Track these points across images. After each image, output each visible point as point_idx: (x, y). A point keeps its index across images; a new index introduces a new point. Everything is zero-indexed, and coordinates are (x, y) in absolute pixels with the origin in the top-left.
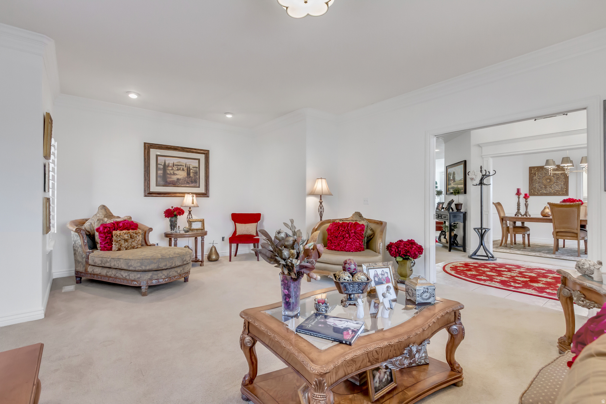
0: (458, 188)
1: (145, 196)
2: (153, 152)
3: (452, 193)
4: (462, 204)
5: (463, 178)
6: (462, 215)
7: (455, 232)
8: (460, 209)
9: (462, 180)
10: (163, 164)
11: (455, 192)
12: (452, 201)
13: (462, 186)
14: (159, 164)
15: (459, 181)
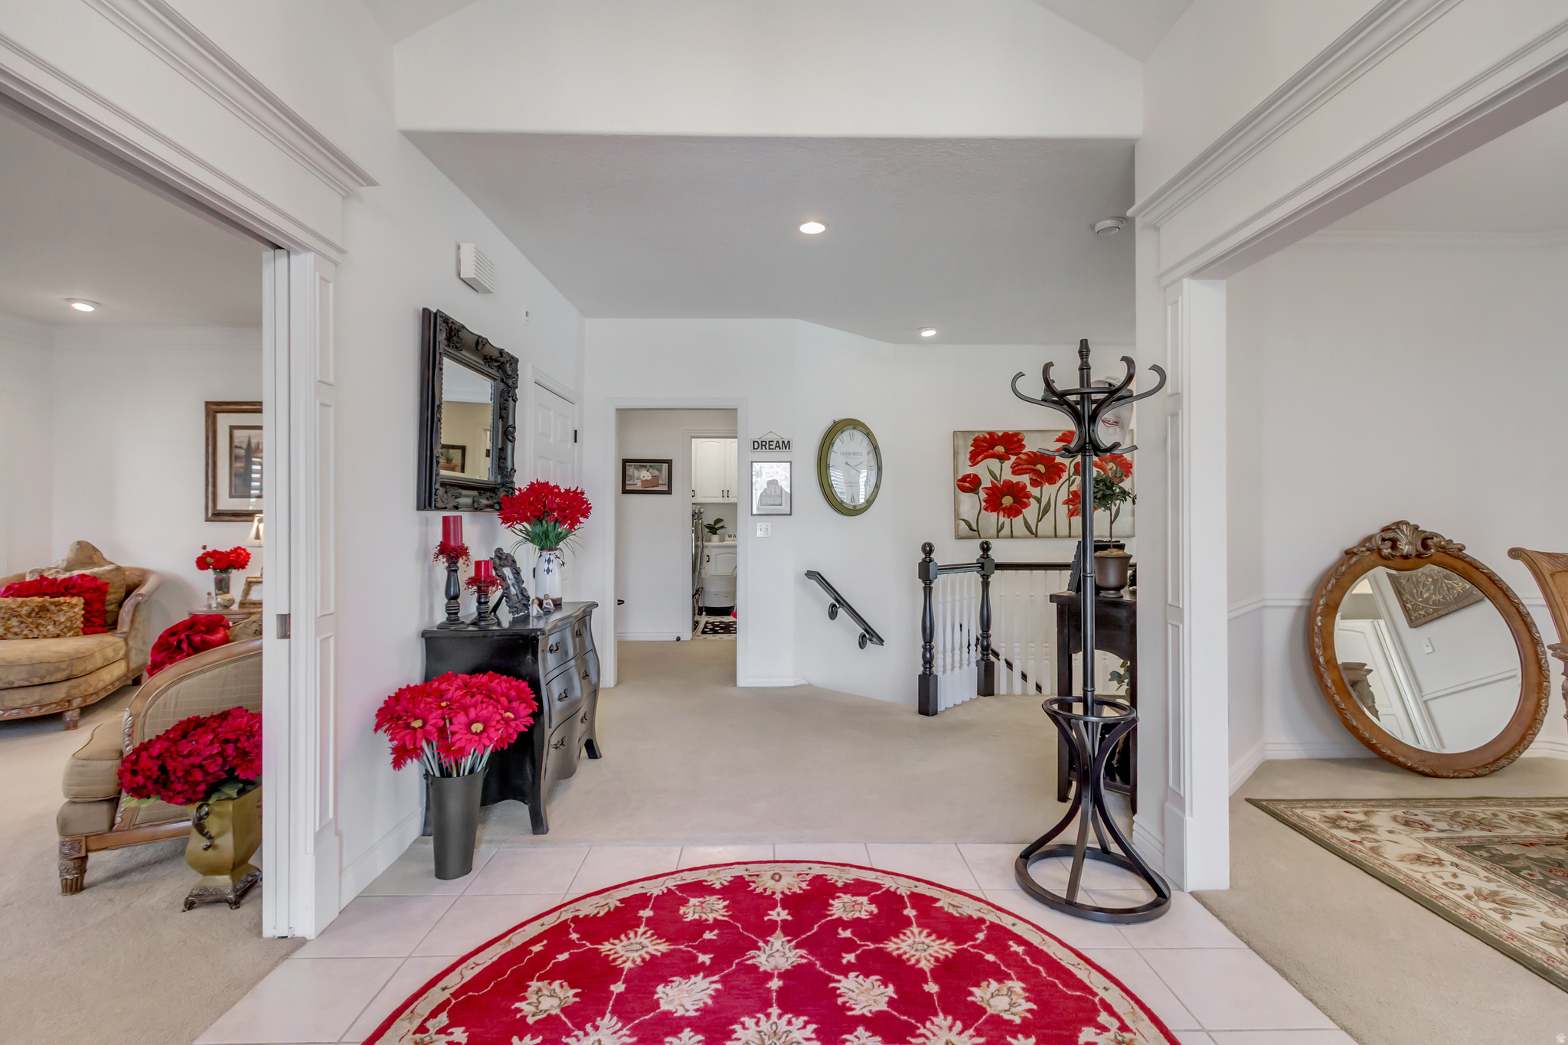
1: (207, 520)
2: (224, 421)
10: (245, 446)
14: (237, 447)
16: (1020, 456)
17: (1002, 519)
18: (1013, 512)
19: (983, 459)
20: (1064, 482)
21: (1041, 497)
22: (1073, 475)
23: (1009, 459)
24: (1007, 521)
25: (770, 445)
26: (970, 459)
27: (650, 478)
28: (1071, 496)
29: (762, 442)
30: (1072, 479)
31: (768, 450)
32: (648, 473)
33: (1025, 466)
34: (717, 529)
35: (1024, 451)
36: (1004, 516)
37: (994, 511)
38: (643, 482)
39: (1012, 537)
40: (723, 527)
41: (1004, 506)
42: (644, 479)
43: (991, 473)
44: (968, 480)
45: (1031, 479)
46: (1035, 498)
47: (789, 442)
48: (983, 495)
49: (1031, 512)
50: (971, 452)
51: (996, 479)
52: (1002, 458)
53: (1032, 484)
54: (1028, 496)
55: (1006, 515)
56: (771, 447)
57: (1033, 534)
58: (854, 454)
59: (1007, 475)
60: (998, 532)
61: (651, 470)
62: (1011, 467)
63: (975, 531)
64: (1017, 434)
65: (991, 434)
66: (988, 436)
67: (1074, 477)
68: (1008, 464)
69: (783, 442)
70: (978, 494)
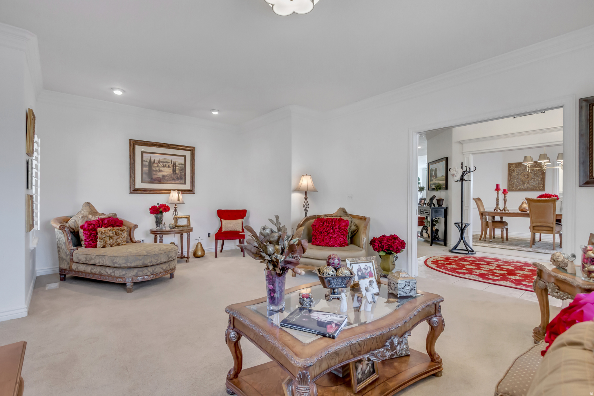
0: (440, 184)
1: (130, 193)
2: (139, 149)
3: (434, 189)
4: (443, 200)
5: (444, 174)
6: (443, 210)
7: (436, 227)
8: (441, 204)
9: (444, 177)
10: (148, 161)
12: (434, 197)
13: (444, 182)
14: (145, 161)
15: (441, 177)
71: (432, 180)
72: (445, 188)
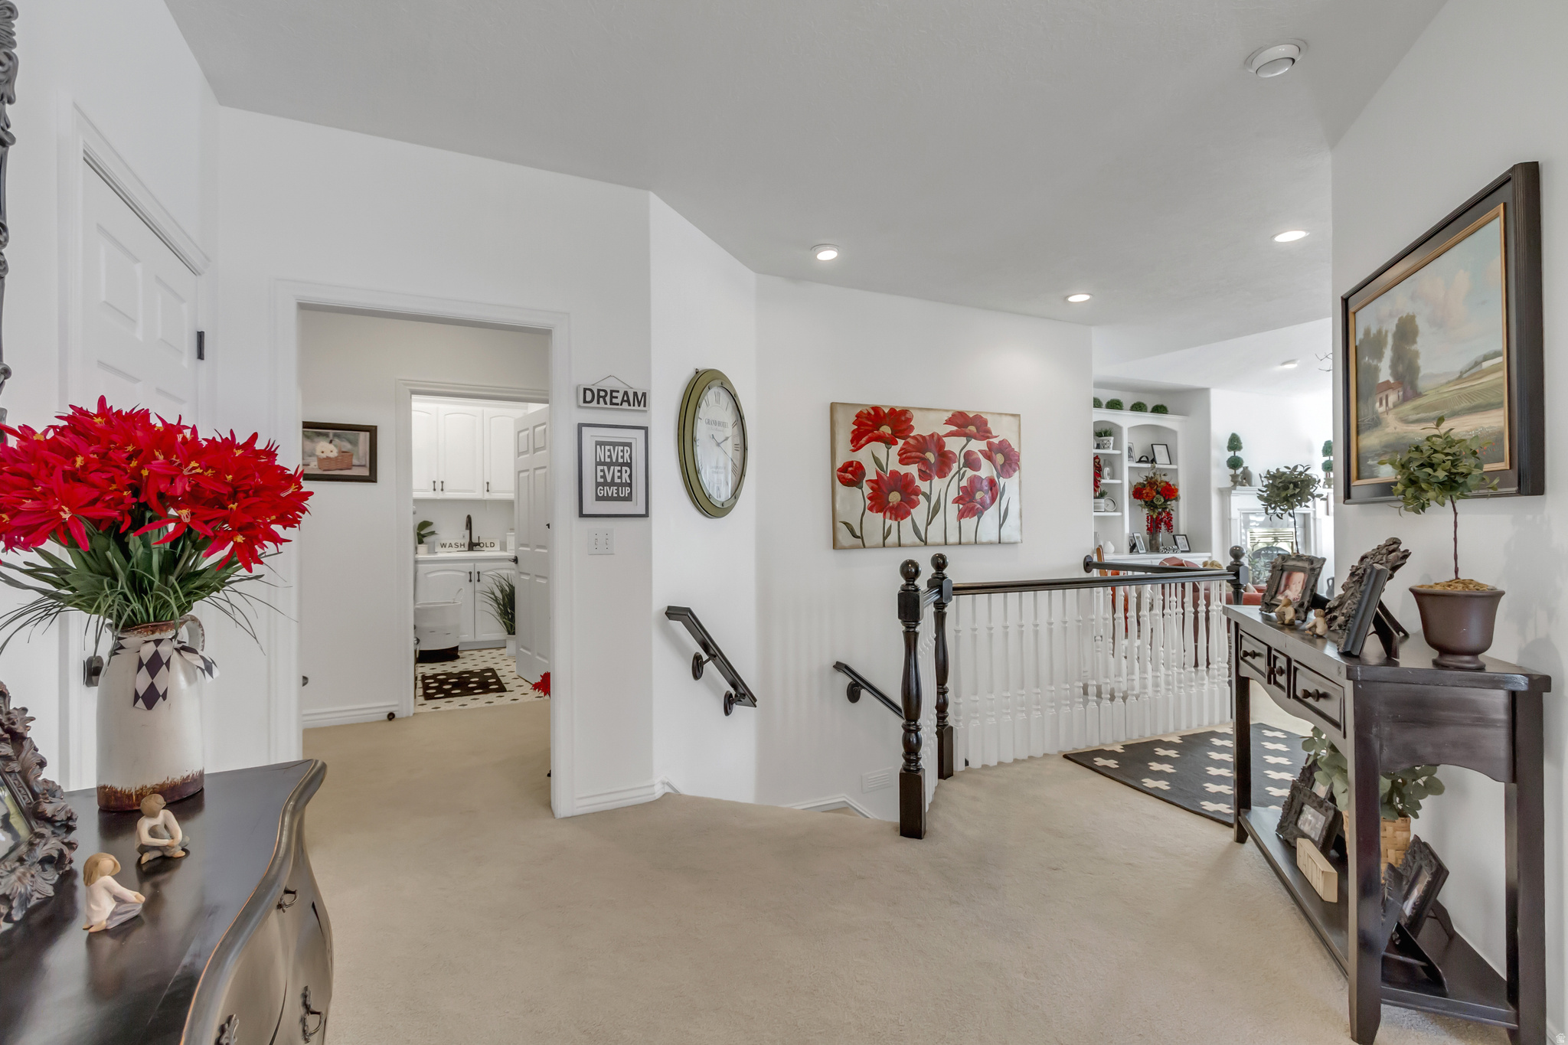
0: (1451, 443)
3: (1386, 490)
4: (1495, 596)
5: (1499, 344)
6: (1497, 700)
7: (1420, 827)
8: (1473, 639)
9: (1494, 370)
11: (1412, 482)
12: (1393, 556)
13: (1495, 421)
15: (1460, 378)
16: (909, 440)
17: (888, 522)
18: (899, 513)
19: (868, 442)
20: (954, 476)
21: (931, 494)
22: (963, 466)
23: (896, 443)
24: (895, 524)
25: (612, 397)
26: (852, 442)
27: (335, 454)
28: (961, 494)
29: (599, 391)
30: (962, 472)
31: (609, 406)
32: (331, 447)
33: (913, 454)
34: (424, 536)
35: (912, 435)
36: (891, 518)
37: (880, 511)
38: (321, 460)
39: (900, 545)
40: (433, 533)
41: (891, 504)
42: (324, 456)
43: (877, 461)
44: (850, 469)
45: (920, 470)
46: (924, 494)
47: (644, 395)
48: (867, 490)
49: (920, 513)
50: (853, 432)
51: (882, 470)
52: (890, 442)
53: (921, 478)
54: (917, 492)
55: (893, 517)
56: (614, 401)
57: (923, 541)
58: (719, 423)
59: (894, 464)
60: (885, 538)
61: (336, 441)
62: (899, 455)
63: (858, 537)
64: (904, 412)
65: (876, 409)
66: (872, 413)
67: (964, 469)
68: (895, 450)
69: (635, 394)
70: (861, 488)
71: (1376, 423)
72: (1513, 476)
